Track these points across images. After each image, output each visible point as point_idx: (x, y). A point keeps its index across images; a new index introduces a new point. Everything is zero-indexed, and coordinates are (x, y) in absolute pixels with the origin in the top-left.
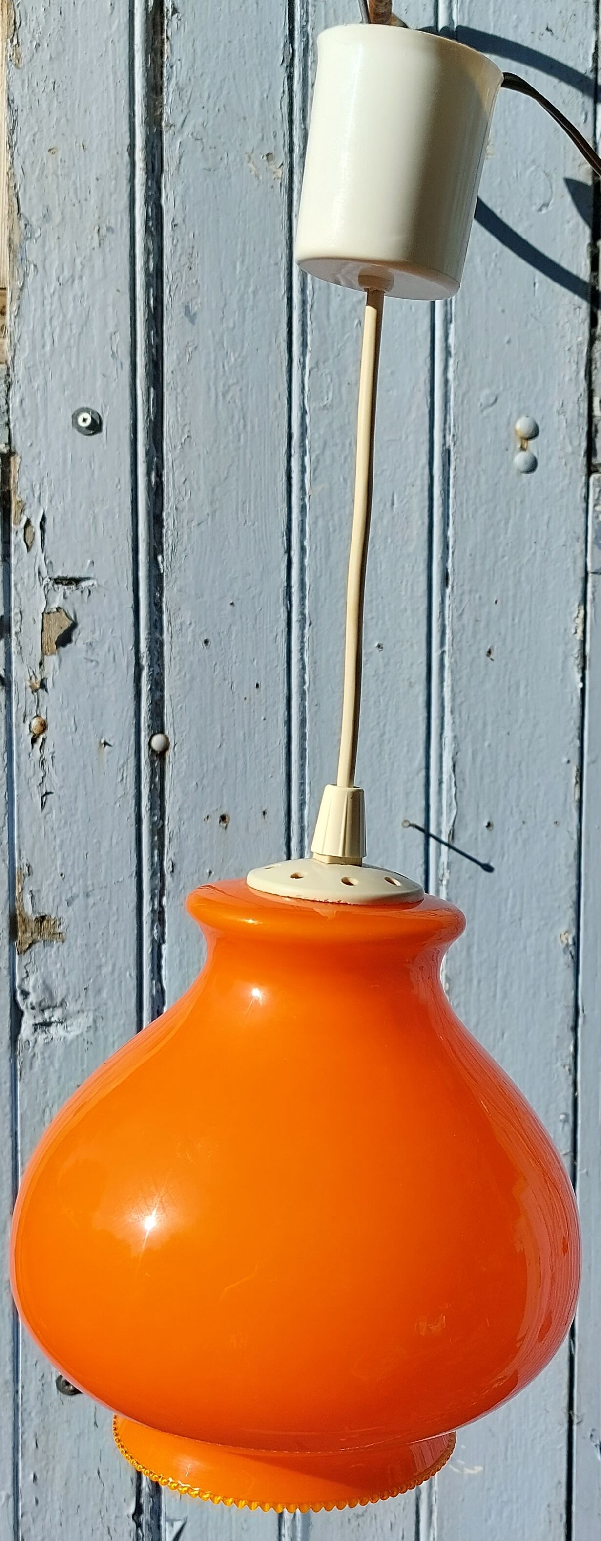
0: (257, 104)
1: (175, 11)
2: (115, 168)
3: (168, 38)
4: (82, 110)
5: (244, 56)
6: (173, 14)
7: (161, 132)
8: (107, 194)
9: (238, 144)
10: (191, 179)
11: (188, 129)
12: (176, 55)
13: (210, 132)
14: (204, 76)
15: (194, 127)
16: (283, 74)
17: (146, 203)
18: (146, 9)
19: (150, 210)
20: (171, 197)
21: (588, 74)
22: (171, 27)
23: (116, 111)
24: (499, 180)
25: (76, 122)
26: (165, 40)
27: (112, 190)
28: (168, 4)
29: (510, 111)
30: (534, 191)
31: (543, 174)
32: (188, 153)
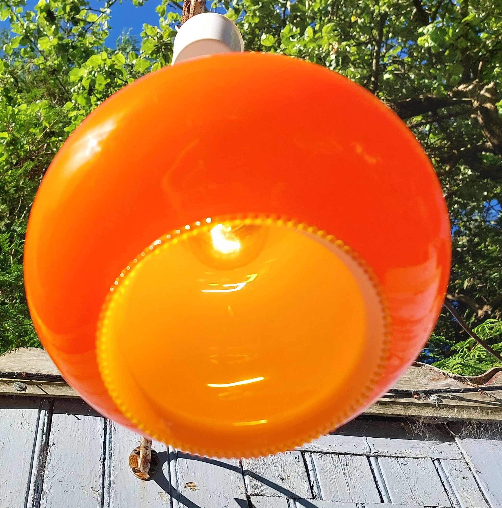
0: (88, 472)
1: (54, 444)
2: (20, 489)
3: (50, 452)
4: (8, 471)
5: (83, 458)
6: (53, 445)
7: (43, 480)
8: (15, 497)
9: (78, 484)
10: (55, 494)
11: (56, 477)
12: (53, 457)
13: (66, 480)
14: (64, 463)
15: (59, 478)
16: (100, 463)
17: (33, 501)
18: (41, 443)
19: (34, 503)
20: (45, 500)
21: (238, 467)
22: (51, 448)
23: (23, 471)
24: (202, 498)
25: (4, 475)
26: (49, 452)
27: (17, 496)
28: (51, 442)
29: (204, 477)
30: (219, 502)
31: (223, 497)
32: (55, 486)
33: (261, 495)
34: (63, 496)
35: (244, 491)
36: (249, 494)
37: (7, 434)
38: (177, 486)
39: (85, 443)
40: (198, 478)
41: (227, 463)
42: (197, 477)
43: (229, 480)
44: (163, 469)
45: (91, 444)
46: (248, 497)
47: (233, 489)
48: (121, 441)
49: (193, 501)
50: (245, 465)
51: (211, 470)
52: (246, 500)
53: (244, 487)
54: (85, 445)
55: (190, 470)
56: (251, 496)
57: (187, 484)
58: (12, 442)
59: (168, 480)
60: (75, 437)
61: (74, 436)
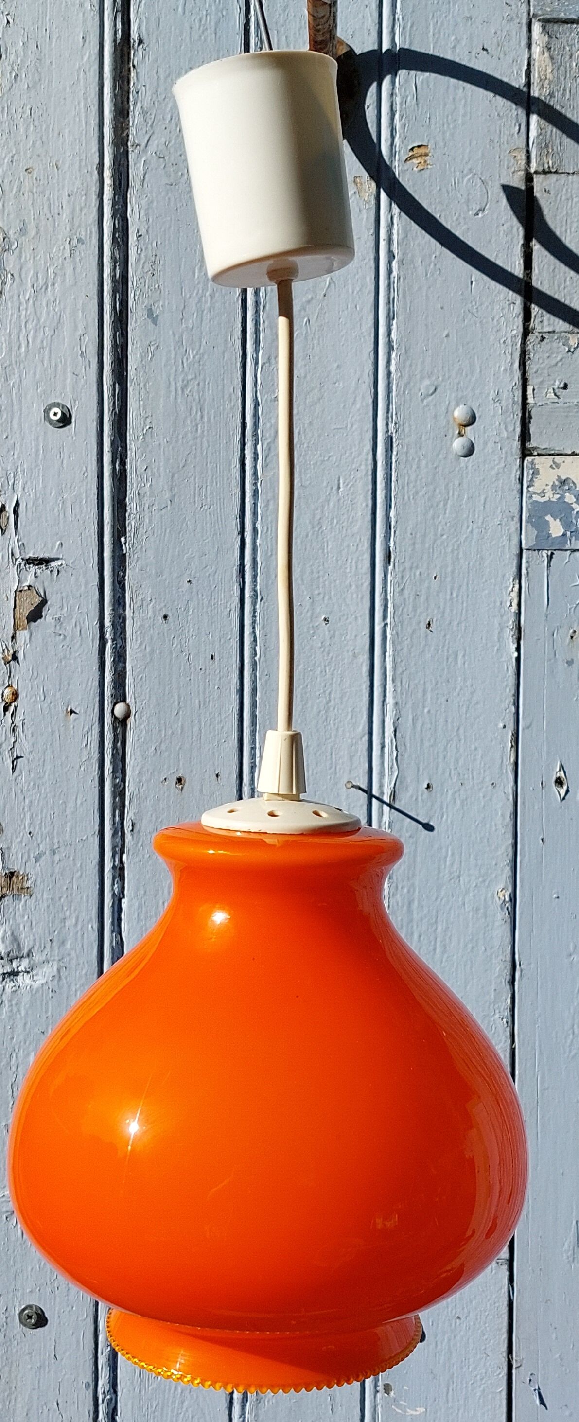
1: (141, 42)
2: (85, 185)
3: (134, 66)
4: (56, 133)
6: (139, 44)
7: (127, 152)
8: (78, 209)
10: (154, 194)
11: (152, 148)
12: (141, 81)
13: (172, 150)
14: (167, 100)
15: (158, 146)
17: (113, 216)
18: (115, 41)
19: (117, 222)
20: (136, 210)
21: (521, 88)
22: (137, 56)
23: (86, 134)
24: (438, 188)
25: (50, 144)
26: (132, 68)
27: (83, 205)
28: (134, 36)
29: (449, 124)
30: (470, 197)
31: (479, 181)
32: (152, 170)
33: (556, 172)
34: (169, 199)
35: (523, 162)
36: (532, 170)
37: (40, 12)
38: (392, 154)
39: (206, 33)
40: (436, 128)
41: (499, 78)
42: (433, 127)
43: (498, 131)
44: (366, 107)
45: (218, 35)
46: (529, 178)
47: (502, 157)
48: (281, 21)
49: (419, 198)
50: (535, 84)
51: (463, 102)
52: (523, 188)
53: (524, 151)
54: (205, 40)
55: (420, 105)
56: (535, 176)
57: (412, 149)
58: (54, 40)
59: (375, 140)
60: (184, 13)
61: (180, 9)
